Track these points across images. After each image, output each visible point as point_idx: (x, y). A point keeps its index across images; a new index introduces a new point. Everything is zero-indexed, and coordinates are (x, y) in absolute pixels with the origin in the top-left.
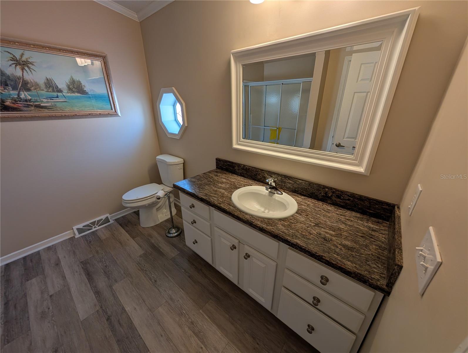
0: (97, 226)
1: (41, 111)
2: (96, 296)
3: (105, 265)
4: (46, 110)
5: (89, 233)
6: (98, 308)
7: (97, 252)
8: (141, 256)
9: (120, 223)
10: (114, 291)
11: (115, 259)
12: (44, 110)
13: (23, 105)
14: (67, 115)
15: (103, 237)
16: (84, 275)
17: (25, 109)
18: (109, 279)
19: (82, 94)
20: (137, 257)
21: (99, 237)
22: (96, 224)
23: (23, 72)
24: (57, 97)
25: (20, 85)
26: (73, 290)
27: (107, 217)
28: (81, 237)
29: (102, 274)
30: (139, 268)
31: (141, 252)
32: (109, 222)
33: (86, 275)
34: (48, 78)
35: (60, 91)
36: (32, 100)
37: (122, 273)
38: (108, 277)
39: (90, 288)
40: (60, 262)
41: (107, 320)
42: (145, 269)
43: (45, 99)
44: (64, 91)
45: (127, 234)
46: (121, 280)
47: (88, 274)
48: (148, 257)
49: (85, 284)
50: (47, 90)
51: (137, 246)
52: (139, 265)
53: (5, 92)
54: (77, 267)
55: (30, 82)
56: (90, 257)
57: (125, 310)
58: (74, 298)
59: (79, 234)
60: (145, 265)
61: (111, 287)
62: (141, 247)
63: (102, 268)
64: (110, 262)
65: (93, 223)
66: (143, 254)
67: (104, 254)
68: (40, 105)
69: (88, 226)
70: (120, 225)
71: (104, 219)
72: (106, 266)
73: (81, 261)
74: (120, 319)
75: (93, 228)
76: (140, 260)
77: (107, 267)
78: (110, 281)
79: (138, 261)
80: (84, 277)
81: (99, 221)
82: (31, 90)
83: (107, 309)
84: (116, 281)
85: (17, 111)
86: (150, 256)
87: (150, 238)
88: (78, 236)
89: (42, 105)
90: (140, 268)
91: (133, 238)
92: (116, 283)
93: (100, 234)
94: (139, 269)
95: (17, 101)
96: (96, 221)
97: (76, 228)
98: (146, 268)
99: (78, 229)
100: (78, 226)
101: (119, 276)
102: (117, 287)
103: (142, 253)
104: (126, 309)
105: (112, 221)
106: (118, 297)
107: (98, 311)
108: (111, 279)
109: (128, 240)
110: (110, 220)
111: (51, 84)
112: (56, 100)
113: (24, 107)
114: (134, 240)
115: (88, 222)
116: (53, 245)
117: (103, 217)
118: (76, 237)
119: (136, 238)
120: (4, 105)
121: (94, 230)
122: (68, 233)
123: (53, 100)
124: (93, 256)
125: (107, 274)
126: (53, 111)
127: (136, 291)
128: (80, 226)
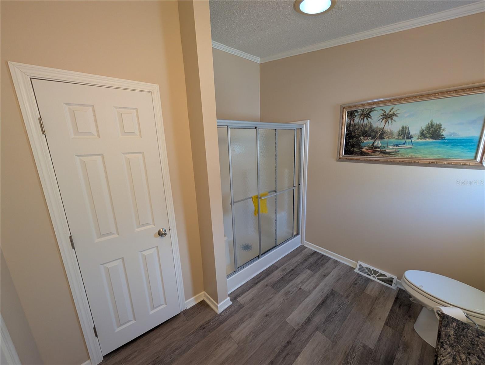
0: (376, 278)
1: (383, 156)
2: (306, 320)
3: (337, 311)
4: (388, 156)
5: (365, 277)
6: (296, 328)
7: (347, 296)
8: (364, 346)
9: (400, 297)
10: (314, 335)
11: (348, 317)
12: (387, 155)
13: (373, 151)
14: (405, 161)
15: (368, 291)
16: (322, 299)
17: (373, 154)
18: (324, 323)
19: (435, 140)
20: (362, 343)
21: (366, 287)
22: (377, 275)
23: (386, 124)
24: (404, 144)
25: (378, 135)
26: (308, 299)
27: (392, 279)
28: (358, 274)
29: (328, 313)
30: (348, 351)
31: (371, 345)
32: (391, 285)
33: (322, 301)
34: (404, 126)
35: (410, 137)
36: (381, 147)
37: (336, 333)
38: (326, 321)
39: (311, 311)
40: (327, 276)
41: (288, 342)
42: (349, 360)
43: (391, 146)
44: (414, 138)
45: (388, 314)
46: (327, 337)
47: (323, 302)
48: (368, 358)
49: (314, 306)
50: (397, 138)
51: (376, 334)
52: (352, 350)
53: (366, 141)
54: (327, 290)
55: (387, 131)
56: (340, 294)
57: (297, 356)
58: (301, 304)
59: (359, 270)
60: (355, 359)
61: (317, 329)
62: (379, 340)
63: (333, 310)
64: (342, 313)
65: (376, 272)
66: (370, 349)
67: (348, 303)
68: (385, 151)
69: (369, 270)
70: (397, 298)
71: (388, 277)
72: (336, 313)
73: (334, 289)
74: (289, 355)
75: (372, 276)
76: (358, 348)
77: (335, 315)
78: (323, 325)
79: (356, 346)
80: (320, 301)
81: (381, 275)
82: (384, 138)
83: (296, 337)
84: (324, 331)
85: (366, 156)
86: (372, 360)
87: (401, 348)
88: (356, 270)
89: (387, 151)
90: (349, 353)
91: (387, 324)
92: (322, 332)
93: (370, 286)
94: (346, 352)
95: (370, 148)
96: (379, 272)
97: (360, 264)
98: (351, 362)
99: (360, 265)
100: (363, 263)
101: (330, 331)
102: (319, 335)
103: (370, 347)
104: (299, 357)
105: (393, 287)
106: (309, 341)
107: (294, 329)
108: (325, 325)
109: (380, 319)
110: (393, 284)
111: (404, 132)
112: (402, 146)
113: (373, 152)
114: (384, 327)
115: (372, 267)
116: (340, 262)
117: (389, 275)
118: (355, 270)
119: (389, 328)
120: (361, 150)
121: (371, 278)
122: (353, 262)
123: (399, 146)
124: (342, 295)
125: (328, 319)
126: (394, 156)
127: (319, 360)
128: (364, 265)
